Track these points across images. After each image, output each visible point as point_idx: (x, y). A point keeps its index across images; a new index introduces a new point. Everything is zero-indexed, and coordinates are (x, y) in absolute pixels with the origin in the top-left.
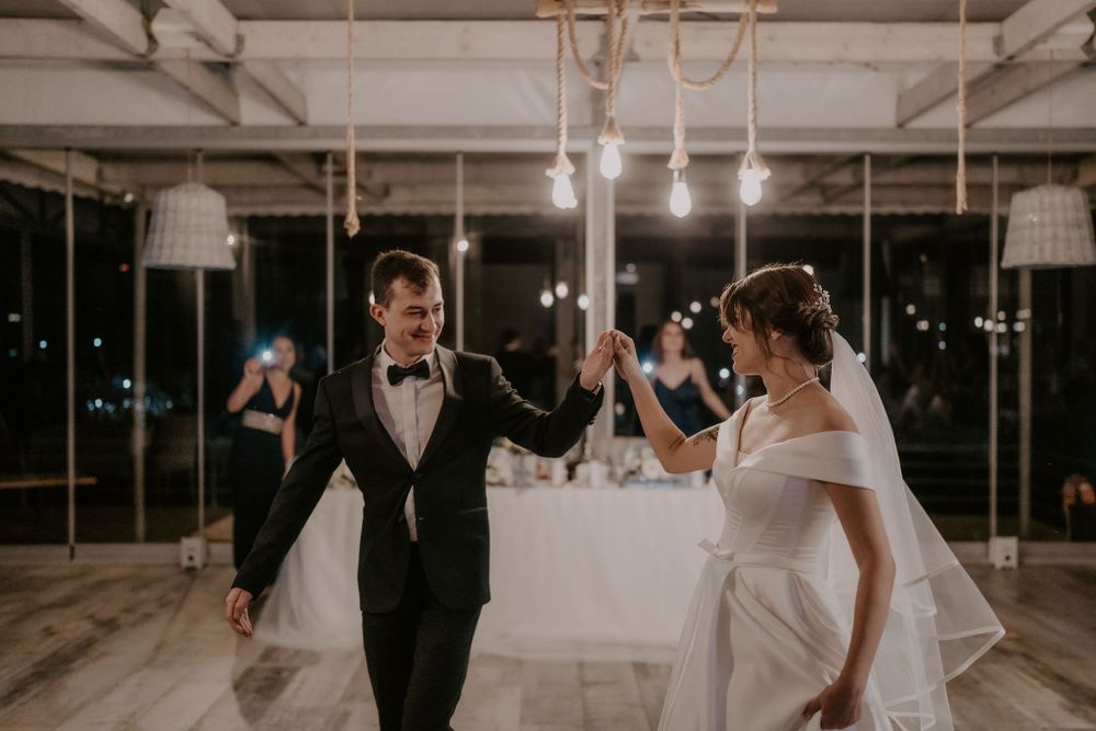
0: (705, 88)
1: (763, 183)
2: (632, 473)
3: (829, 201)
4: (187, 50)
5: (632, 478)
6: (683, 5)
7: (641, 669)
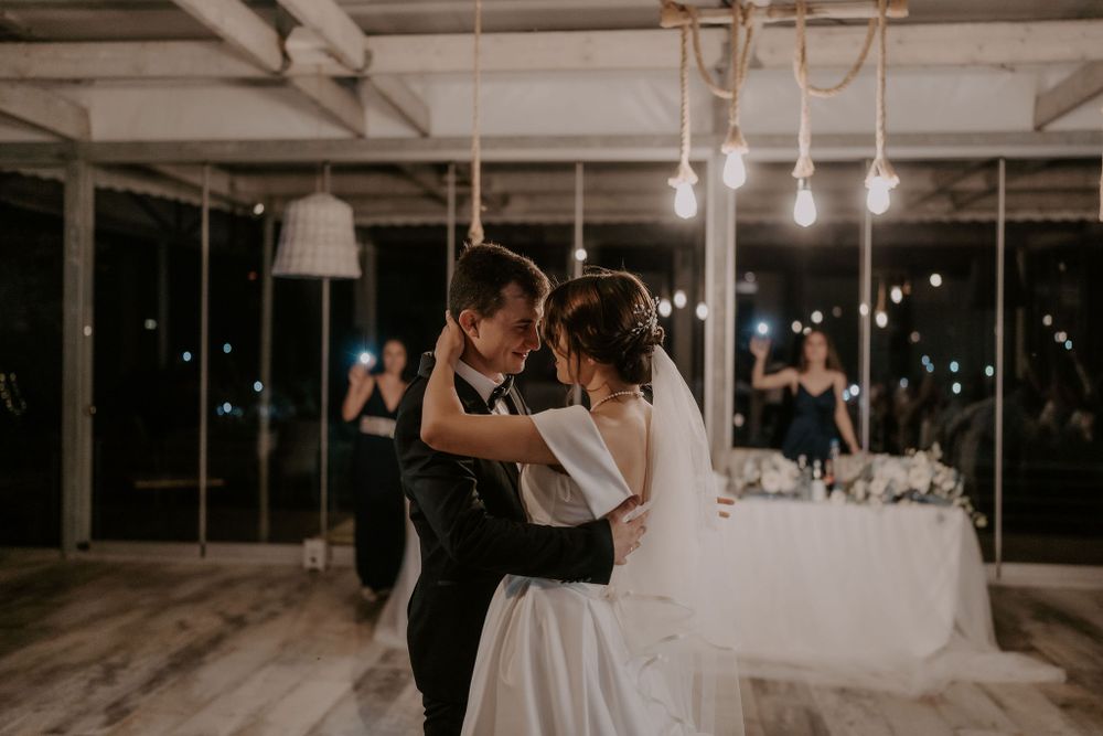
0: (833, 95)
1: (891, 191)
2: (751, 485)
3: (959, 207)
4: (319, 66)
5: (751, 490)
6: (810, 11)
7: (759, 685)
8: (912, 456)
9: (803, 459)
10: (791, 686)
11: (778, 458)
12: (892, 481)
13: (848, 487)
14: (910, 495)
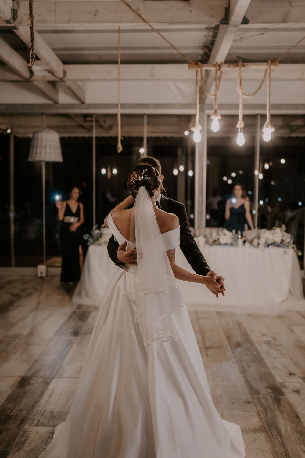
2: (215, 241)
4: (45, 76)
5: (215, 243)
6: (243, 66)
7: (219, 314)
8: (275, 229)
9: (234, 231)
10: (231, 314)
11: (225, 231)
12: (268, 239)
13: (251, 242)
14: (274, 244)
